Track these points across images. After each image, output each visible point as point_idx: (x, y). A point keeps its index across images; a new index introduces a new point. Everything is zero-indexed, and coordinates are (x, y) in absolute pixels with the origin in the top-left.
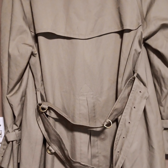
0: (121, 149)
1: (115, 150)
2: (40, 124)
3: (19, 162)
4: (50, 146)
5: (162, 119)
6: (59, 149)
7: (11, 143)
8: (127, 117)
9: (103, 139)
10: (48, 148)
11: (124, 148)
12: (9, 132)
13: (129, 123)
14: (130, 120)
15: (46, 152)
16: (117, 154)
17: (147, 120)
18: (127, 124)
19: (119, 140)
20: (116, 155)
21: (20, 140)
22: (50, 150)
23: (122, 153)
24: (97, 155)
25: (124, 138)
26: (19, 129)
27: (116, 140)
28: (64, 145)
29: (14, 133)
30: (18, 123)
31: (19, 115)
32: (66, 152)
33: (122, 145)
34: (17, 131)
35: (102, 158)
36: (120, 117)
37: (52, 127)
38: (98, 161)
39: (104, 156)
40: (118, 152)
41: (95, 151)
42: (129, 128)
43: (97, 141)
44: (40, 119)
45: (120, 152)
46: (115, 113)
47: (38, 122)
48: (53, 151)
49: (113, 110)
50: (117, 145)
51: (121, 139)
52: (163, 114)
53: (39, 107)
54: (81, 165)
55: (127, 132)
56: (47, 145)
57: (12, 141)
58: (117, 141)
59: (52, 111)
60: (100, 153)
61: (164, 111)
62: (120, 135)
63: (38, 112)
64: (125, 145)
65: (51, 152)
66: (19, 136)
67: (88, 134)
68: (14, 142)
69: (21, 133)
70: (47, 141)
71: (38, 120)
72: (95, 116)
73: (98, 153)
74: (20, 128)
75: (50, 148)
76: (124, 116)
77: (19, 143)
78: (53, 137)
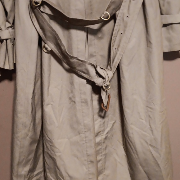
0: (119, 46)
1: (113, 46)
2: (35, 21)
3: (15, 63)
4: (45, 44)
5: (162, 14)
6: (55, 46)
7: (5, 41)
8: (125, 11)
9: (101, 38)
10: (44, 47)
11: (121, 45)
12: (2, 30)
13: (128, 17)
14: (128, 13)
15: (43, 51)
16: (115, 51)
17: (146, 14)
18: (125, 18)
19: (116, 36)
20: (114, 53)
21: (14, 39)
22: (46, 49)
23: (120, 49)
24: (94, 54)
25: (122, 33)
26: (13, 28)
27: (113, 36)
28: (61, 41)
29: (7, 31)
30: (11, 20)
31: (11, 11)
32: (62, 47)
33: (120, 41)
34: (10, 29)
35: (99, 58)
36: (117, 12)
37: (47, 22)
38: (96, 61)
39: (102, 56)
40: (116, 49)
41: (92, 50)
42: (126, 23)
43: (94, 39)
44: (34, 16)
45: (118, 49)
46: (113, 7)
47: (32, 19)
48: (49, 49)
49: (111, 2)
50: (115, 41)
51: (118, 36)
52: (162, 8)
53: (32, 2)
54: (78, 61)
55: (125, 27)
56: (43, 44)
57: (6, 40)
58: (115, 38)
59: (46, 6)
60: (97, 53)
61: (164, 5)
62: (117, 30)
63: (31, 9)
64: (123, 41)
65: (47, 51)
66: (12, 35)
67: (85, 31)
68: (8, 41)
69: (15, 32)
70: (43, 39)
71: (31, 17)
72: (91, 13)
73: (95, 52)
74: (13, 26)
75: (46, 46)
76: (123, 10)
77: (14, 43)
78: (49, 34)
